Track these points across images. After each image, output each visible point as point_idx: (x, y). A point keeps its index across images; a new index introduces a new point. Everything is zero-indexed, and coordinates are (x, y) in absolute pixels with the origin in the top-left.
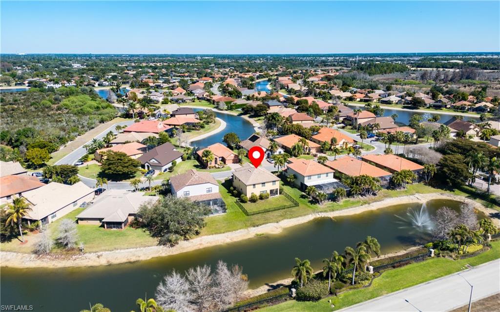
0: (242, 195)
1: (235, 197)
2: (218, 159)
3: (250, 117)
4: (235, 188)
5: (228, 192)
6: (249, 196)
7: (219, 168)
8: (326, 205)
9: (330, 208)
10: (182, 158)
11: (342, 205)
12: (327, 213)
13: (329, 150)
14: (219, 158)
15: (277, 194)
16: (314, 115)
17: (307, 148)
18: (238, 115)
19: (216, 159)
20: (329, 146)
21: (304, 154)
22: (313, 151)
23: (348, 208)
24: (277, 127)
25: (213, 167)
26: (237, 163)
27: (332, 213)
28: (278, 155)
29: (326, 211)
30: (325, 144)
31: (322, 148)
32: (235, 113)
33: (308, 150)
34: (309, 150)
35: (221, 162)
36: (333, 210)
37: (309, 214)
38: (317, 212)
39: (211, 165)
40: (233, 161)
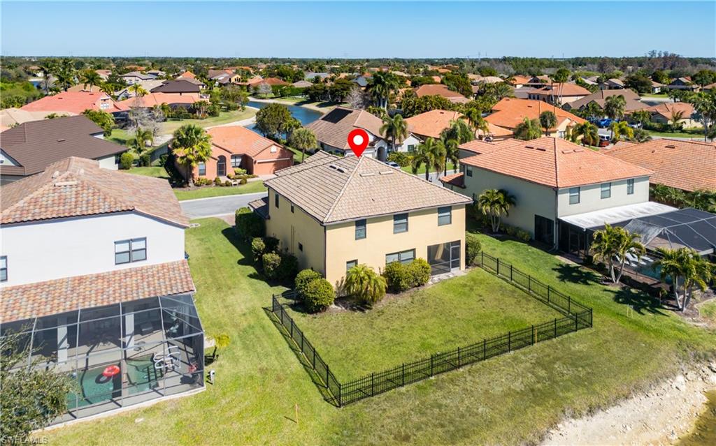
0: (305, 273)
1: (272, 282)
2: (230, 162)
3: (320, 106)
4: (271, 244)
5: (241, 262)
6: (335, 275)
7: (227, 185)
10: (118, 162)
14: (234, 157)
15: (457, 264)
18: (295, 105)
19: (222, 159)
24: (387, 107)
25: (208, 184)
32: (288, 102)
35: (239, 170)
38: (700, 357)
39: (205, 174)
40: (275, 165)
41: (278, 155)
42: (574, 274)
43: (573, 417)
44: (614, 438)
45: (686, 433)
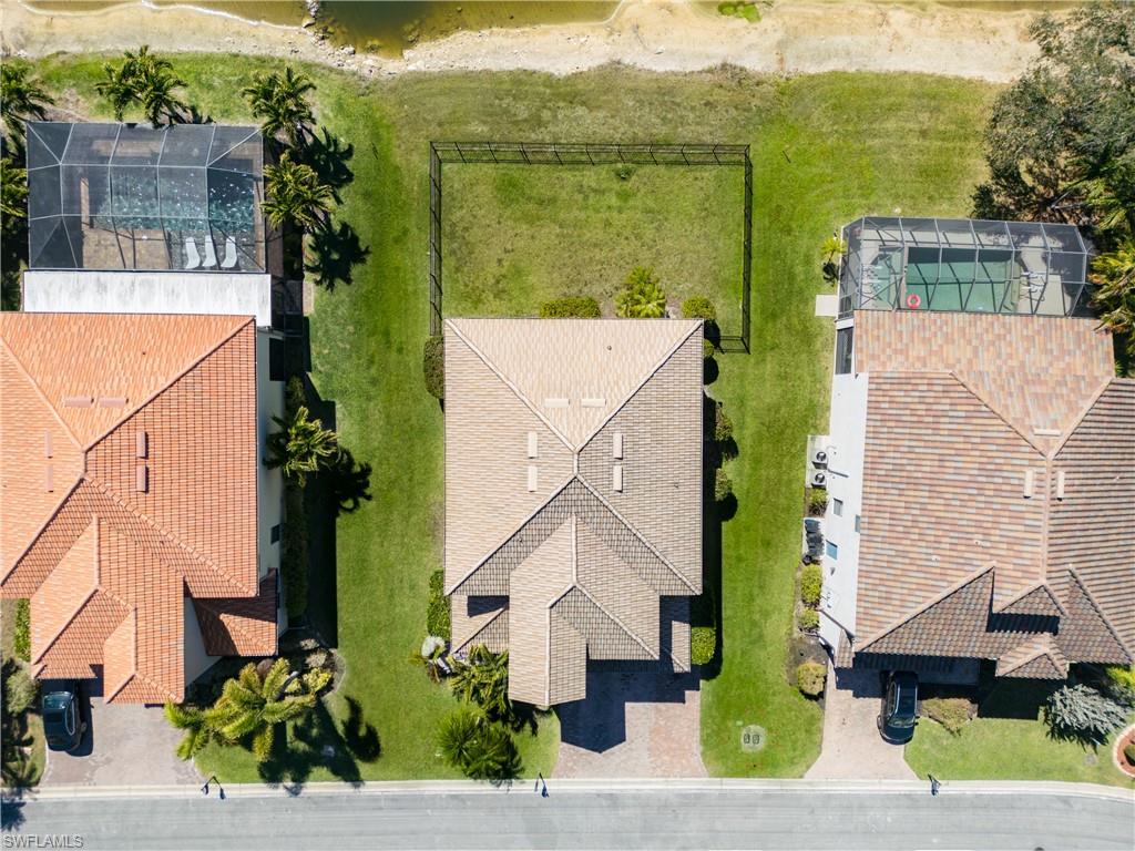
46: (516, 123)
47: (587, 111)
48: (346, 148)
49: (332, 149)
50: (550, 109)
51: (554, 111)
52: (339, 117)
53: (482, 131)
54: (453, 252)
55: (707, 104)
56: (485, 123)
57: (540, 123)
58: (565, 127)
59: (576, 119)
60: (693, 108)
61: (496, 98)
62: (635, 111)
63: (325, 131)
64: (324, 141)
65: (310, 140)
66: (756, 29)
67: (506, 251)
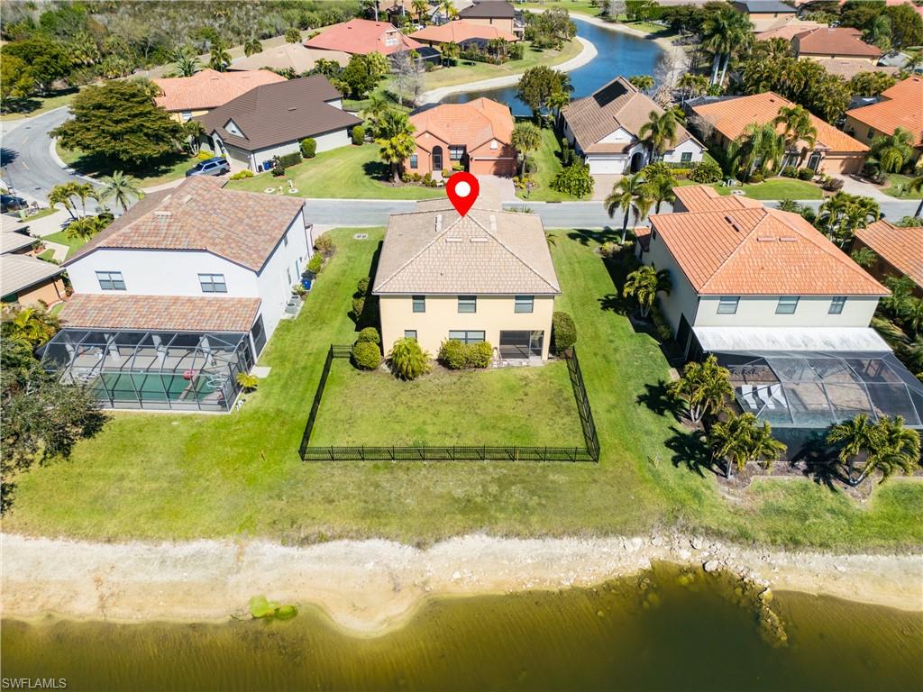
2: (447, 154)
3: (677, 42)
8: (761, 490)
9: (779, 523)
10: (350, 134)
11: (864, 520)
12: (747, 554)
13: (902, 172)
15: (538, 353)
16: (888, 41)
17: (805, 151)
18: (648, 38)
19: (437, 150)
20: (909, 152)
21: (784, 174)
22: (831, 169)
23: (899, 549)
24: (730, 69)
26: (508, 175)
27: (781, 558)
28: (675, 166)
29: (742, 538)
30: (889, 143)
31: (872, 160)
32: (641, 31)
33: (805, 163)
34: (814, 162)
35: (458, 165)
36: (793, 543)
37: (634, 534)
38: (687, 529)
39: (416, 167)
40: (495, 164)
41: (499, 152)
42: (662, 397)
43: (487, 534)
44: (508, 563)
45: (584, 585)
46: (522, 481)
47: (453, 493)
48: (679, 464)
49: (692, 462)
50: (490, 494)
51: (485, 492)
52: (694, 487)
53: (554, 476)
54: (566, 400)
55: (331, 502)
56: (553, 482)
57: (499, 481)
58: (474, 479)
59: (463, 484)
60: (346, 497)
61: (544, 506)
62: (405, 493)
63: (703, 476)
64: (701, 467)
65: (715, 467)
66: (258, 589)
67: (522, 400)
